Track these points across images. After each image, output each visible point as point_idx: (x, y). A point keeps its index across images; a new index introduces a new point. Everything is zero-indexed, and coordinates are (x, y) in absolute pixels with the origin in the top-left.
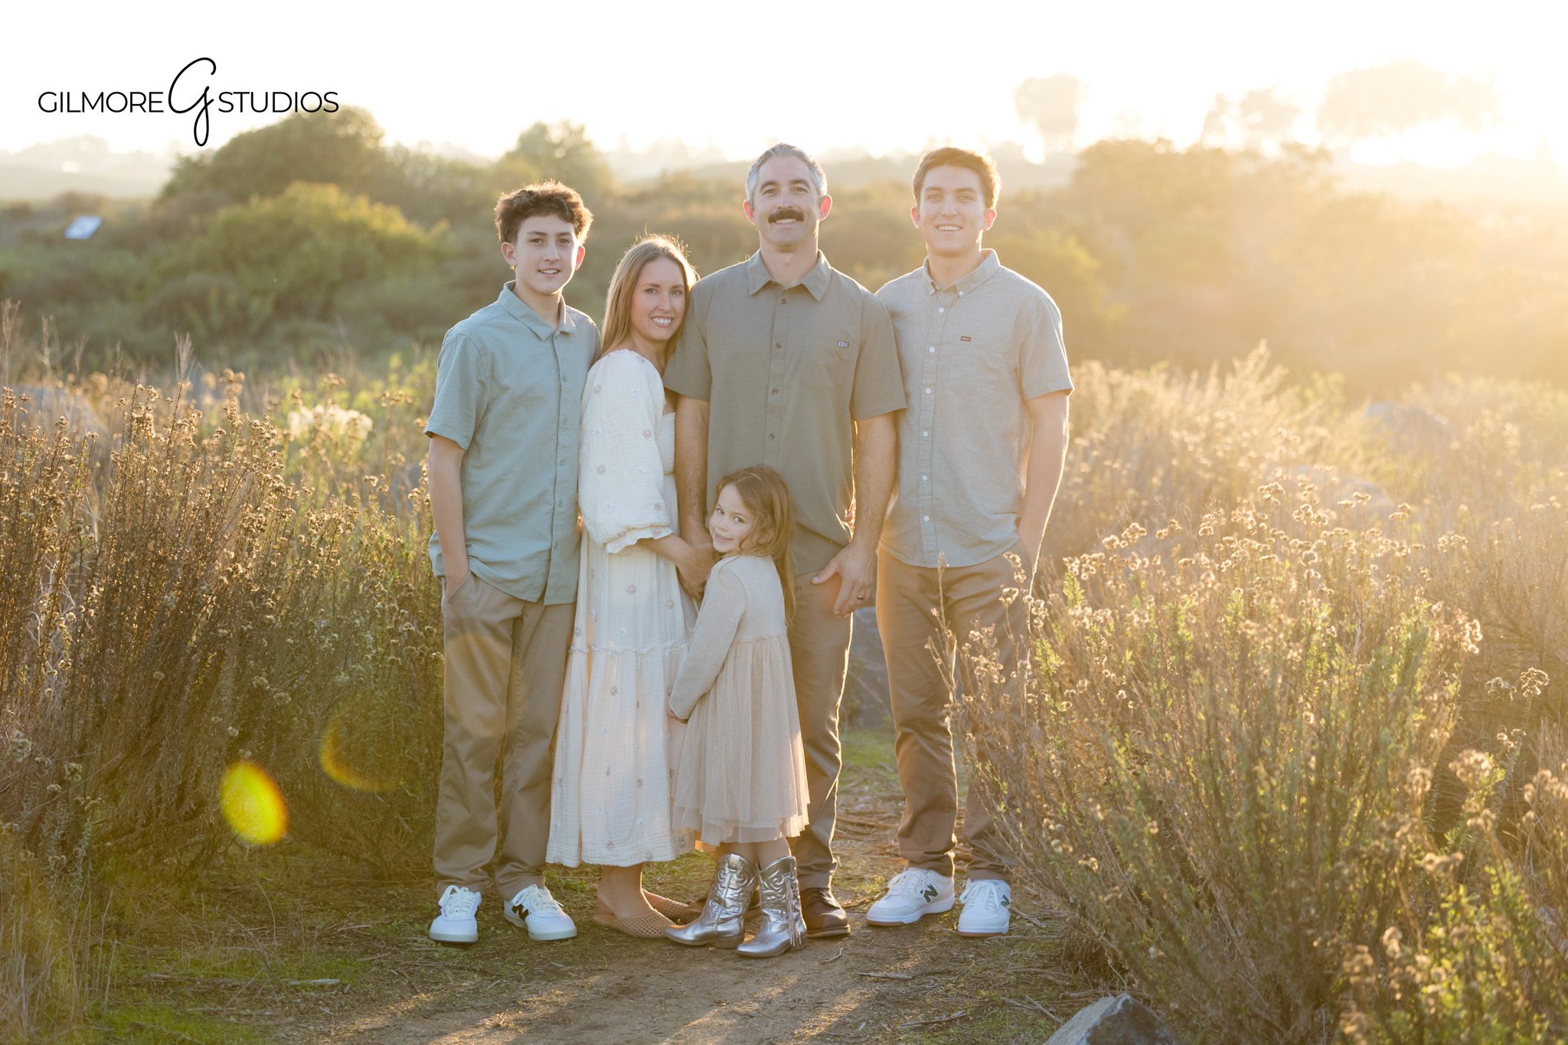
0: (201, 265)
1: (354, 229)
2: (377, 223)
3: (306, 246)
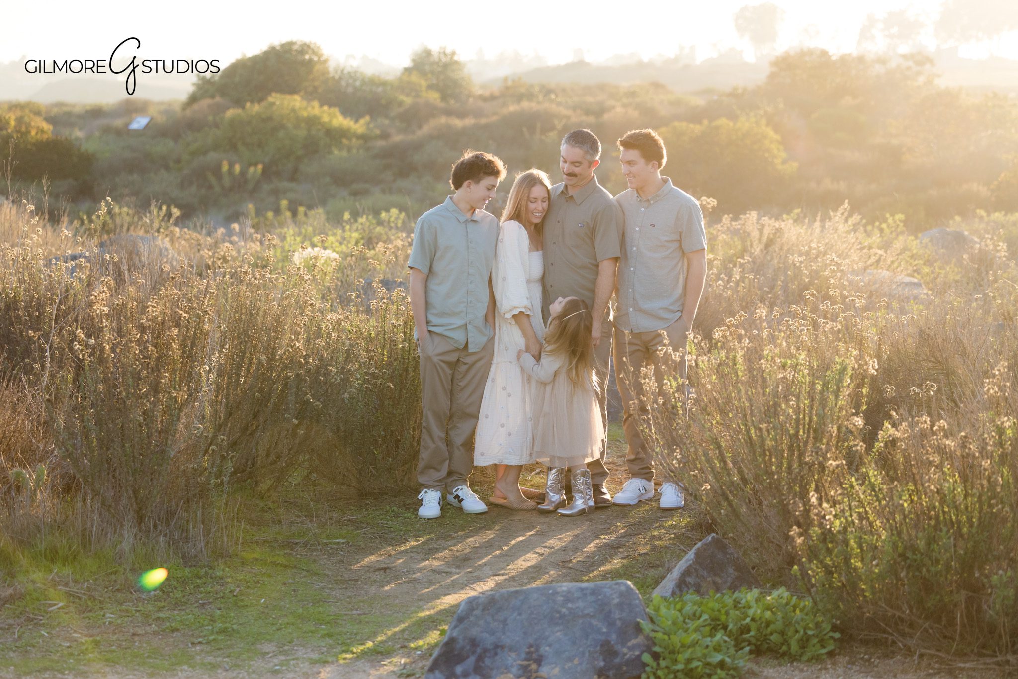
0: (216, 147)
1: (312, 122)
2: (325, 119)
3: (281, 134)
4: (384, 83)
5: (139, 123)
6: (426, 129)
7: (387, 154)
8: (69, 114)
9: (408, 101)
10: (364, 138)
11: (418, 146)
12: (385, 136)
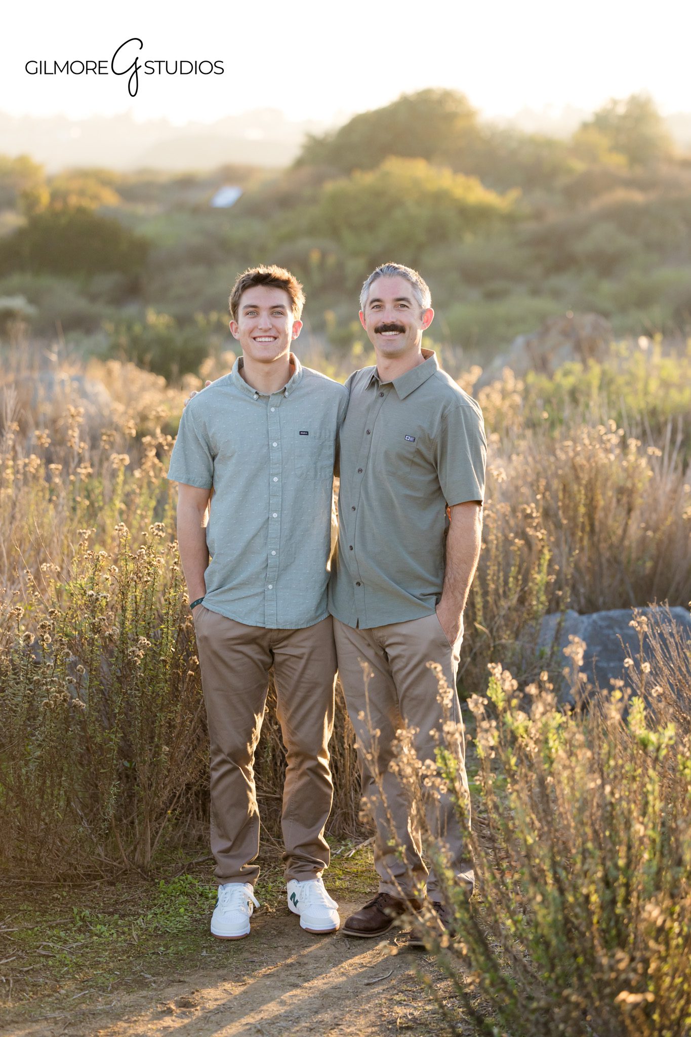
3: (398, 214)
4: (549, 144)
5: (227, 197)
6: (596, 205)
7: (539, 241)
8: (149, 185)
9: (579, 166)
10: (510, 219)
11: (582, 231)
12: (538, 215)
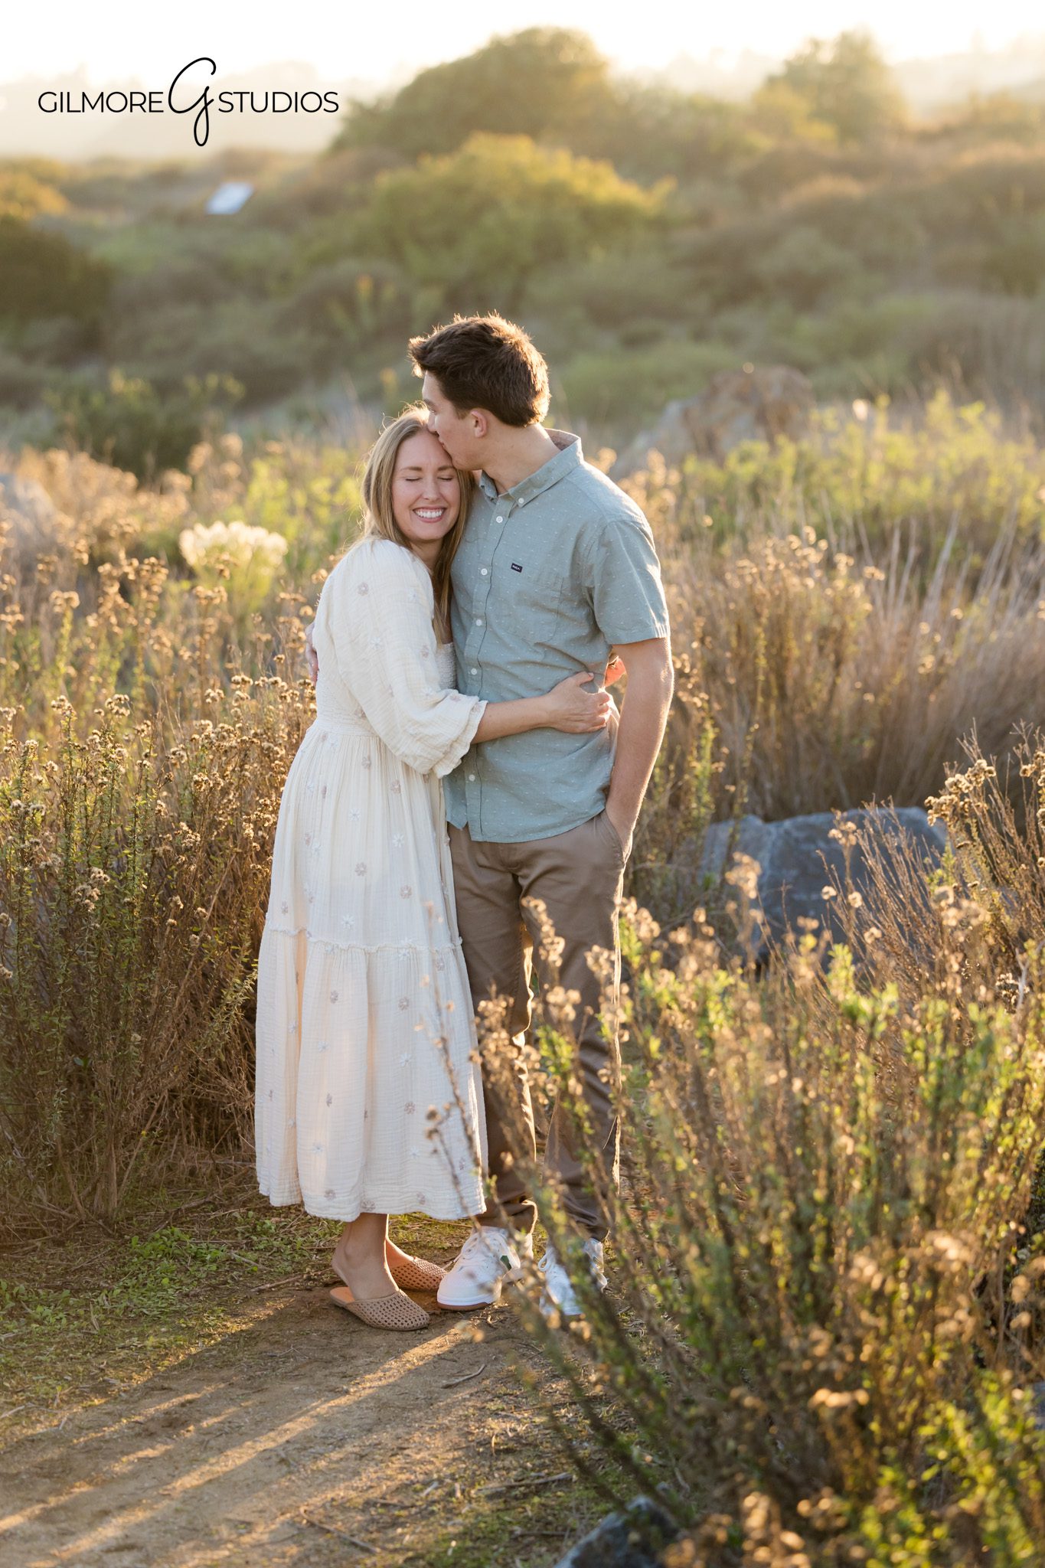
0: (360, 248)
1: (553, 193)
3: (489, 220)
4: (718, 110)
5: (230, 198)
6: (791, 200)
7: (703, 258)
8: (112, 181)
9: (763, 142)
10: (660, 224)
11: (769, 241)
12: (702, 219)
